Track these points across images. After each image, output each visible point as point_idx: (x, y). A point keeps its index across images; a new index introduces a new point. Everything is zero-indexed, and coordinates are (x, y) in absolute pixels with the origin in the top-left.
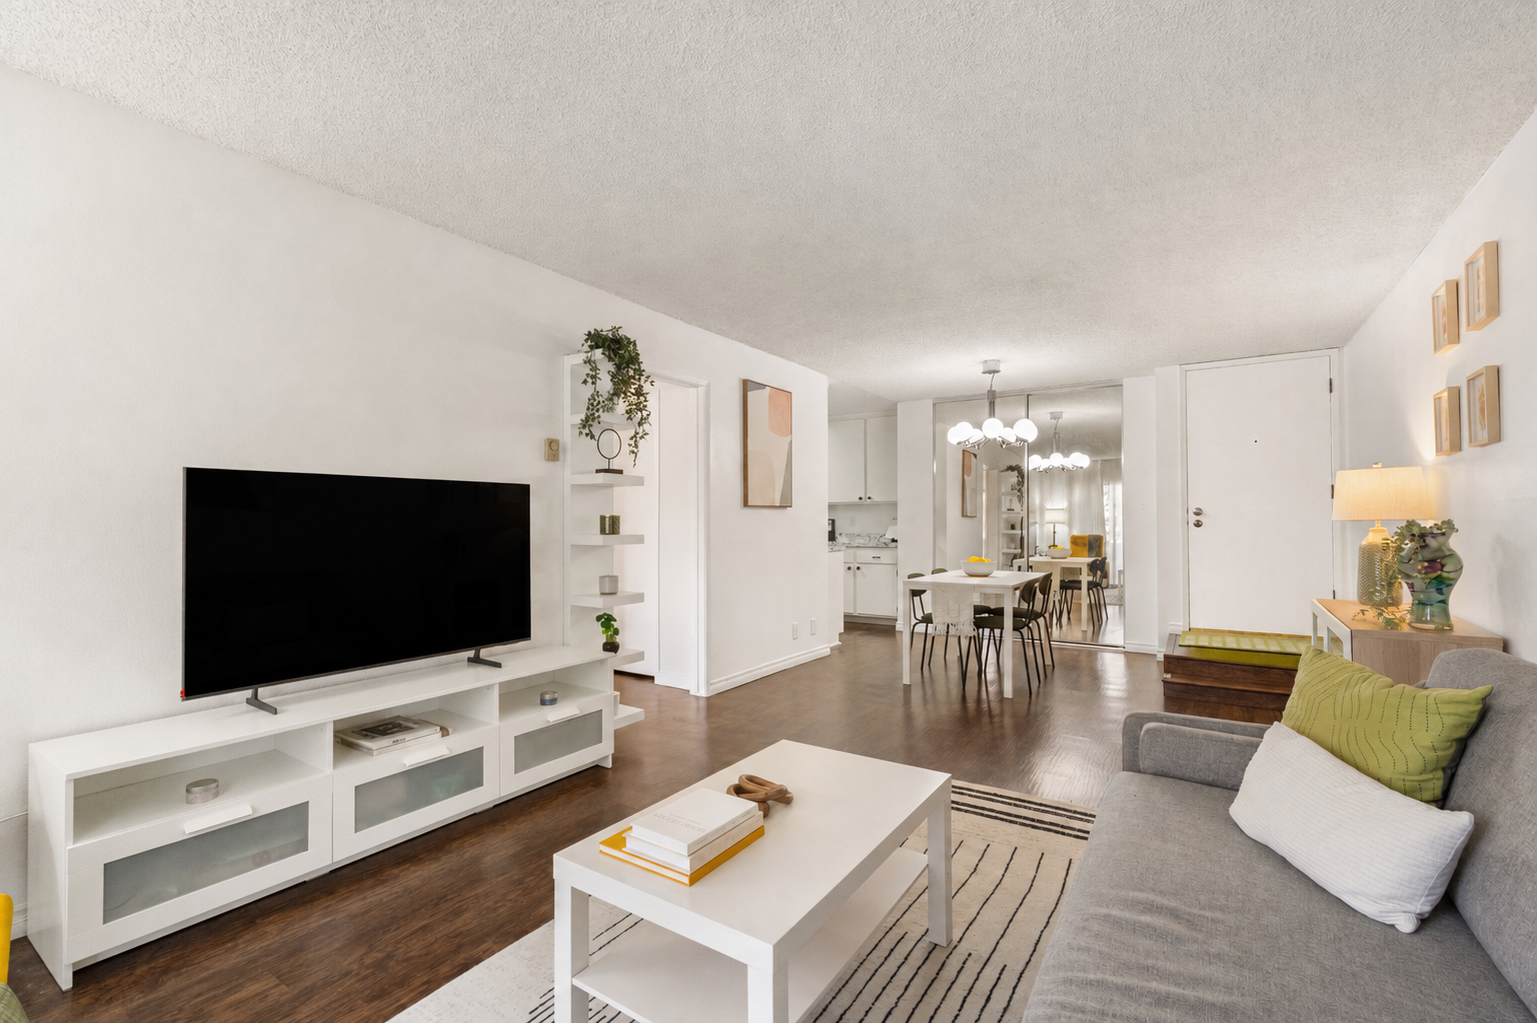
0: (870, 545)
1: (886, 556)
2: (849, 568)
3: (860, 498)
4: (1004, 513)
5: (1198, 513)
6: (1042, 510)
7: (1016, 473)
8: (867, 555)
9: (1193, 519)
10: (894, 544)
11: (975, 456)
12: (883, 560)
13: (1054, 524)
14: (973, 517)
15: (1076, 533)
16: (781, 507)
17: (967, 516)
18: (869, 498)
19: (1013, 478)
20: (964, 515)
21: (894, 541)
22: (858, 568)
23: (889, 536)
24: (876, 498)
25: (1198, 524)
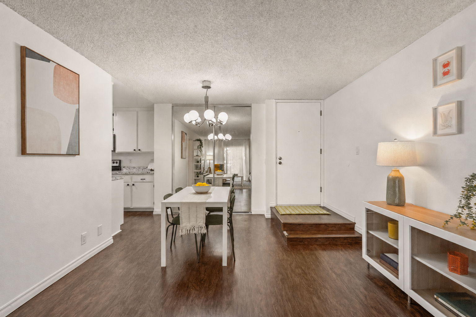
0: (140, 172)
1: (147, 178)
2: (128, 185)
3: (135, 150)
4: (195, 156)
5: (280, 159)
6: (206, 155)
7: (199, 142)
8: (138, 178)
9: (279, 161)
10: (152, 172)
11: (186, 134)
12: (147, 180)
13: (210, 160)
14: (185, 158)
15: (216, 163)
16: (68, 155)
17: (183, 158)
18: (139, 150)
19: (198, 143)
20: (182, 158)
21: (152, 170)
22: (133, 185)
23: (150, 167)
24: (143, 150)
25: (280, 163)
